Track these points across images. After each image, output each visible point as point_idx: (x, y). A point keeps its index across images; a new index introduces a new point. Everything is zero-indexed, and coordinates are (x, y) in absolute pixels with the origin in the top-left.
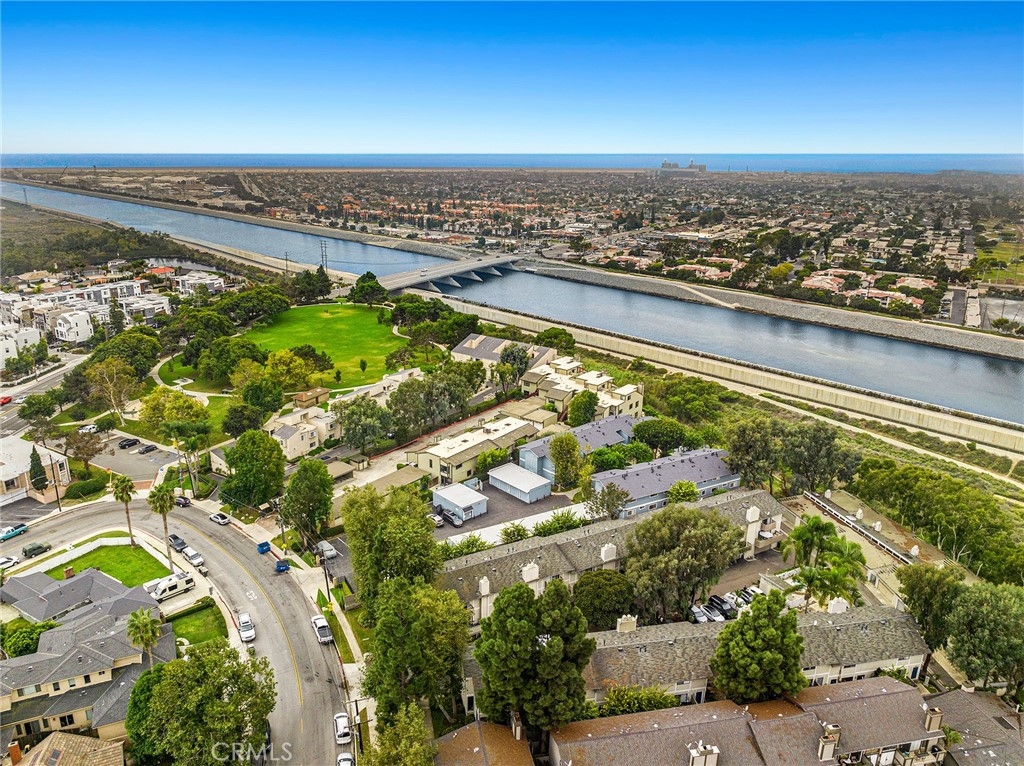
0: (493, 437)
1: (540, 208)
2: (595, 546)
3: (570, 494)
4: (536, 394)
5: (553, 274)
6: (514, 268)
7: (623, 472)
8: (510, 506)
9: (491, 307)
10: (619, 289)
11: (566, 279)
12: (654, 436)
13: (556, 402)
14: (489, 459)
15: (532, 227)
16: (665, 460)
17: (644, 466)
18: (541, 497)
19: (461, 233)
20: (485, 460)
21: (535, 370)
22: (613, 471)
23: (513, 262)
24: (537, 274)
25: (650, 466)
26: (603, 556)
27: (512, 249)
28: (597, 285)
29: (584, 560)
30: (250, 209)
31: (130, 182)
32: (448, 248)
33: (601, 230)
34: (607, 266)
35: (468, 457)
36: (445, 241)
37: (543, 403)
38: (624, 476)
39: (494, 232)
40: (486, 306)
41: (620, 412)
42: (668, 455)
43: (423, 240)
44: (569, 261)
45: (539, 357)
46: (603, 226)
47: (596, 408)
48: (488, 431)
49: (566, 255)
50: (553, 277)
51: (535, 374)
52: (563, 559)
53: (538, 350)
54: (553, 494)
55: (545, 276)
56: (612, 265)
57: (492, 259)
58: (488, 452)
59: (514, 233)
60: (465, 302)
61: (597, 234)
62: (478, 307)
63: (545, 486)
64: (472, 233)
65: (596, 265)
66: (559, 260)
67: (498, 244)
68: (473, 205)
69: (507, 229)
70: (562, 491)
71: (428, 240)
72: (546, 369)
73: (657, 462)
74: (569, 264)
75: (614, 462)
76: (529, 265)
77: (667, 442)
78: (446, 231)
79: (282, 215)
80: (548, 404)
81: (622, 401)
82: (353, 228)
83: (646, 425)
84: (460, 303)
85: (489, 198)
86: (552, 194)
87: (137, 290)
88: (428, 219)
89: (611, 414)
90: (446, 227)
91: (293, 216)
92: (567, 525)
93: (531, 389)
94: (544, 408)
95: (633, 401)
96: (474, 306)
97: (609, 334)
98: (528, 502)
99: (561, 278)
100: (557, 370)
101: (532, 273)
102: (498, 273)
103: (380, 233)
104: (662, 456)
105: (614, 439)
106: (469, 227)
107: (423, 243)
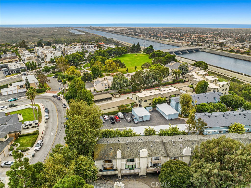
0: (162, 93)
1: (213, 36)
2: (182, 146)
3: (186, 119)
4: (188, 82)
5: (212, 52)
6: (200, 50)
7: (210, 114)
8: (160, 119)
9: (189, 59)
10: (233, 58)
11: (216, 54)
12: (229, 102)
13: (194, 85)
14: (157, 101)
15: (209, 41)
16: (232, 113)
17: (221, 113)
18: (173, 118)
19: (188, 41)
20: (156, 100)
21: (190, 74)
22: (205, 113)
23: (200, 49)
24: (207, 52)
25: (223, 114)
26: (184, 152)
27: (201, 45)
28: (226, 56)
29: (174, 152)
30: (135, 35)
31: (112, 29)
32: (182, 44)
33: (231, 42)
34: (231, 51)
35: (150, 98)
36: (182, 43)
37: (189, 85)
38: (209, 116)
39: (197, 41)
40: (187, 59)
41: (218, 91)
42: (234, 110)
43: (176, 42)
44: (218, 49)
45: (193, 70)
46: (232, 41)
47: (207, 88)
48: (161, 91)
49: (217, 48)
50: (212, 53)
51: (189, 75)
52: (163, 149)
53: (193, 68)
54: (179, 118)
55: (209, 53)
56: (232, 51)
57: (194, 47)
58: (158, 98)
59: (203, 42)
60: (181, 57)
61: (229, 43)
62: (185, 59)
63: (176, 114)
64: (190, 42)
65: (227, 51)
66: (215, 49)
67: (197, 44)
68: (193, 35)
69: (201, 41)
70: (183, 117)
71: (177, 43)
72: (194, 73)
73: (228, 113)
74: (217, 50)
75: (208, 110)
76: (205, 50)
77: (234, 105)
78: (183, 41)
79: (142, 36)
80: (191, 85)
81: (219, 87)
82: (158, 39)
83: (227, 97)
84: (180, 58)
85: (199, 34)
86: (218, 33)
87: (93, 47)
88: (179, 38)
89: (214, 91)
90: (183, 40)
91: (145, 36)
92: (174, 133)
93: (187, 80)
94: (188, 86)
95: (224, 88)
96: (184, 59)
97: (225, 69)
98: (167, 119)
99: (214, 54)
100: (197, 74)
101: (205, 52)
102: (195, 51)
103: (165, 40)
104: (232, 110)
105: (211, 100)
106: (190, 40)
107: (176, 43)
